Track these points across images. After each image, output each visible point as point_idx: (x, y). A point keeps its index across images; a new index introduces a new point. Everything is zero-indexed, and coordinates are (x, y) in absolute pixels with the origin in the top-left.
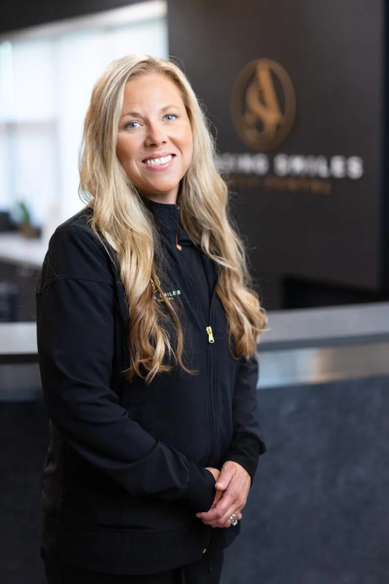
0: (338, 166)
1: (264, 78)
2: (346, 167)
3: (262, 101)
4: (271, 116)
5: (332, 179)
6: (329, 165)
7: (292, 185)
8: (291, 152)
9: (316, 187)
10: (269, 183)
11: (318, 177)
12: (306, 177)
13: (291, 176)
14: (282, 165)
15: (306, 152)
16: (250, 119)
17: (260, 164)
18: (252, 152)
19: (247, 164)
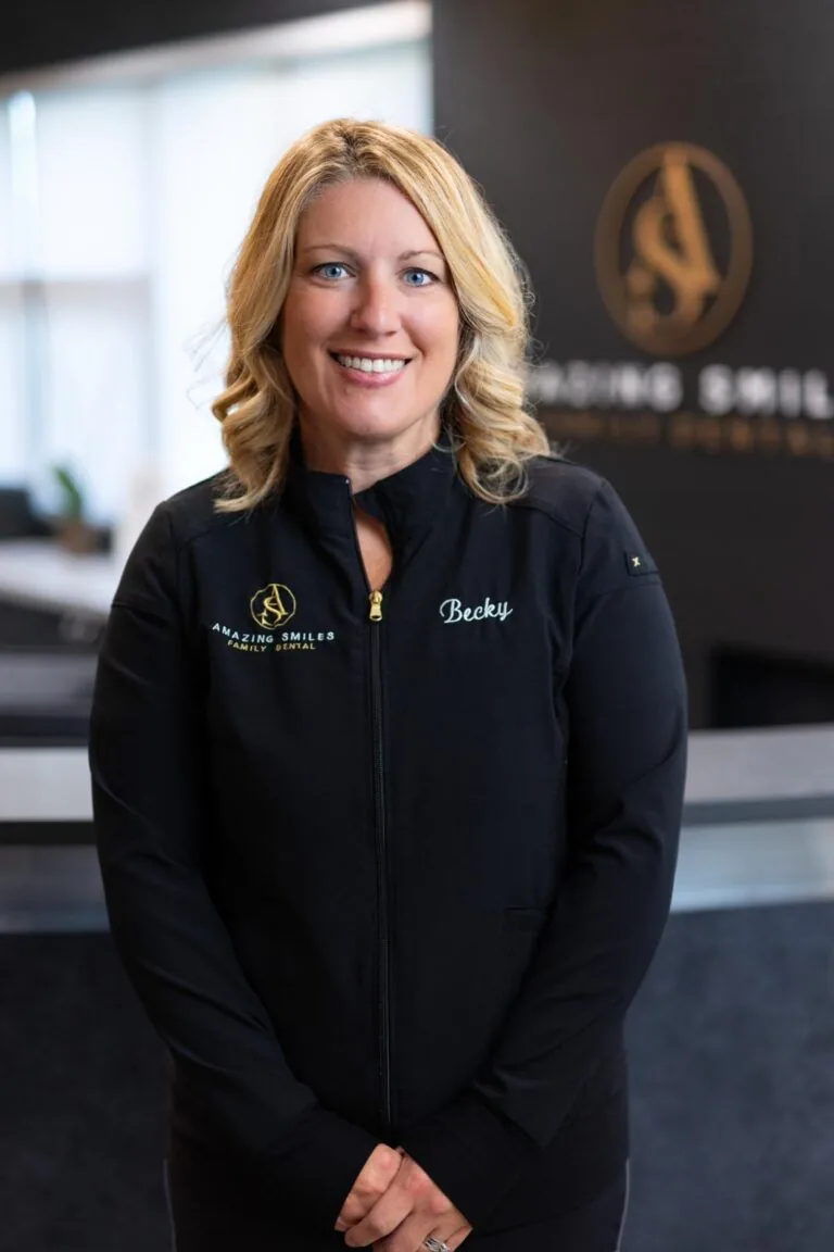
3: (674, 244)
4: (693, 277)
6: (832, 392)
7: (741, 435)
8: (738, 361)
9: (798, 440)
10: (683, 430)
11: (804, 418)
12: (778, 418)
13: (735, 413)
14: (716, 388)
15: (775, 362)
16: (640, 282)
17: (663, 388)
18: (644, 358)
19: (629, 385)
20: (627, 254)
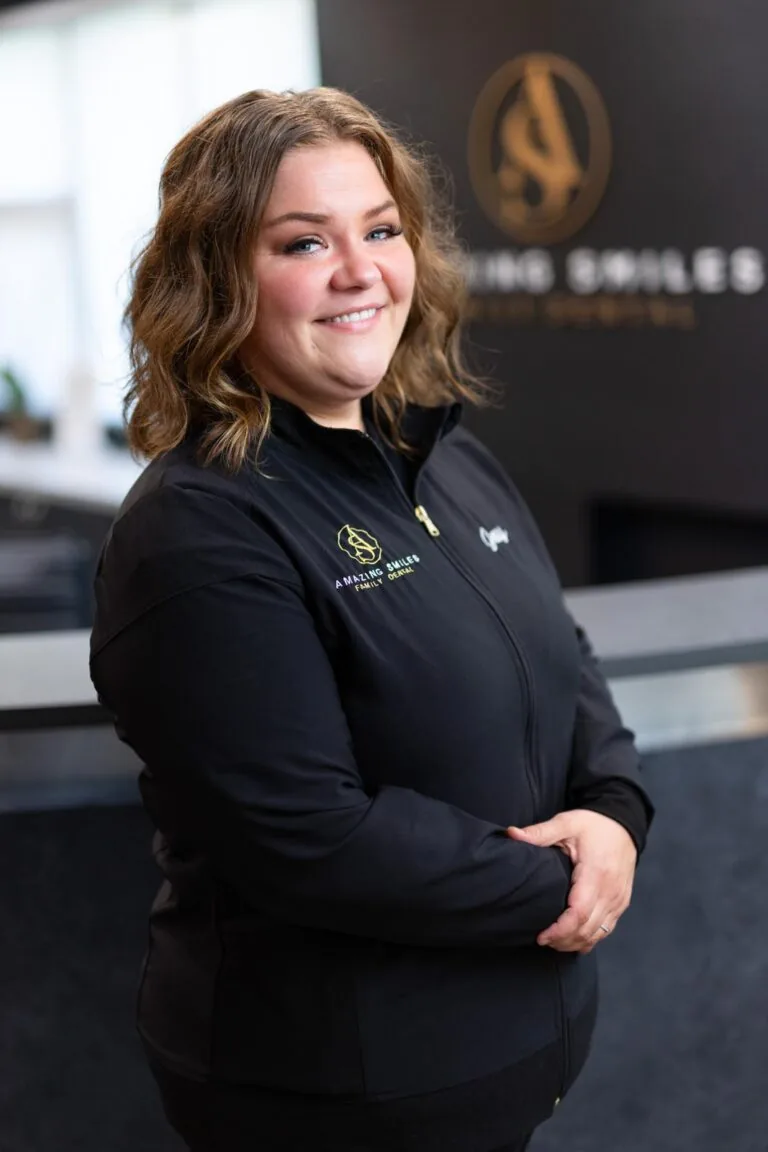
0: (709, 269)
1: (540, 92)
2: (728, 270)
3: (538, 143)
4: (558, 172)
5: (696, 296)
6: (689, 267)
7: (608, 311)
8: (601, 243)
9: (660, 313)
10: (556, 309)
11: (664, 294)
12: (641, 294)
13: (604, 292)
14: (584, 270)
15: (635, 243)
16: (509, 179)
17: (535, 272)
18: (516, 246)
19: (505, 271)
20: (498, 154)
